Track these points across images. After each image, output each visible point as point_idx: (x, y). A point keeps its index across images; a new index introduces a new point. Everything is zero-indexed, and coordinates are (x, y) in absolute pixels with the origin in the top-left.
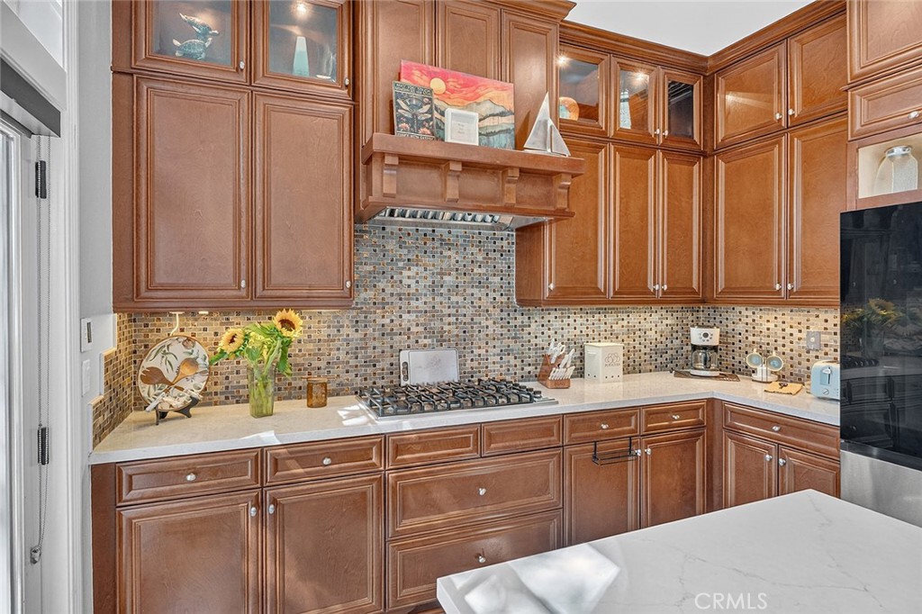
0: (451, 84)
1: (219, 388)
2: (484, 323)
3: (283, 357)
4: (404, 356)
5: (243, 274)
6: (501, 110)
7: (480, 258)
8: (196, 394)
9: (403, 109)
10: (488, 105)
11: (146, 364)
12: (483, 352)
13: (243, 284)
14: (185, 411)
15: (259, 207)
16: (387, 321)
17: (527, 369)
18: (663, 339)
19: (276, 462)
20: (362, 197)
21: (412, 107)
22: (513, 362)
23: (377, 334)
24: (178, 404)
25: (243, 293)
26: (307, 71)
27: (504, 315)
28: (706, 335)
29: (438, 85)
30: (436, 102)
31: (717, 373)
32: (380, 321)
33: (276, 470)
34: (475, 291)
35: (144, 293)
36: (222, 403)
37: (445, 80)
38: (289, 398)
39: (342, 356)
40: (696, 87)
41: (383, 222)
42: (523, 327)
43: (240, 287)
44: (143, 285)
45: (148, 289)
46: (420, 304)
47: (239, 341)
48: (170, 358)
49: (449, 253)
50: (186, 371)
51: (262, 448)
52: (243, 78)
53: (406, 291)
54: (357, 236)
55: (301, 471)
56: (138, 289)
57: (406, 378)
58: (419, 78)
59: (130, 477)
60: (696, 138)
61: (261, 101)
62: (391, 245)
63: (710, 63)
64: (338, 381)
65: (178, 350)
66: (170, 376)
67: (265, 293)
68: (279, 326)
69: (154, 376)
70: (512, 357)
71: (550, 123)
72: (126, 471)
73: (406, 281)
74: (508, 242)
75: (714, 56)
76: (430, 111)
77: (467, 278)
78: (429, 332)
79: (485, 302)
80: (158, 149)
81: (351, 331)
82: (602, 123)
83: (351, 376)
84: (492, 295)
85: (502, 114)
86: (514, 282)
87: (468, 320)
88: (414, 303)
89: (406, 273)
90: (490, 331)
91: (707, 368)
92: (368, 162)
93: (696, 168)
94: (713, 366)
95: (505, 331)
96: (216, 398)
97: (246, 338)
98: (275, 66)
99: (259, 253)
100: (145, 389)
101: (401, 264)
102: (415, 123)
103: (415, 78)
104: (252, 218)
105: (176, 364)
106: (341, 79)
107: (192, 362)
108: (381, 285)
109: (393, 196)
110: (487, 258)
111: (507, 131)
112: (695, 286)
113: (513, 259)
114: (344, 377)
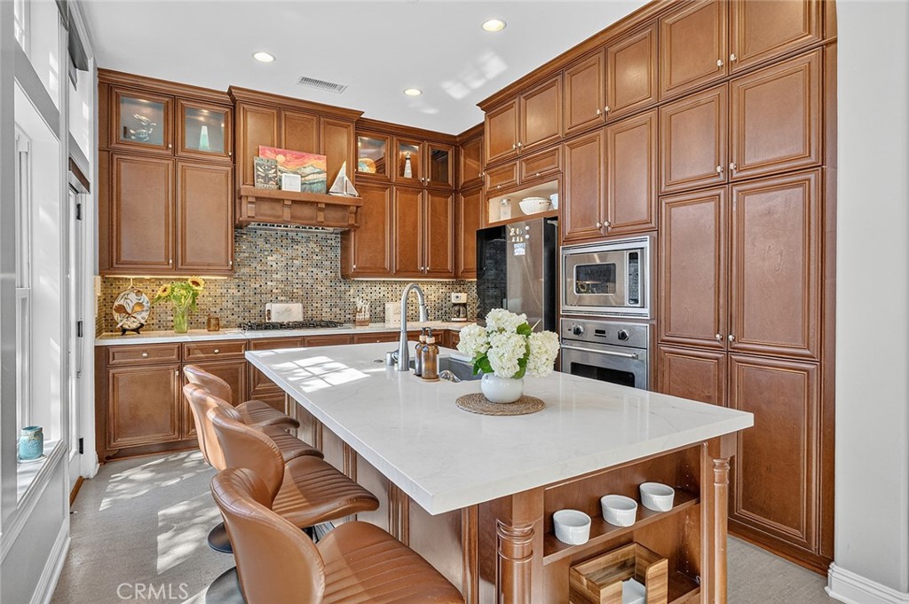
0: (288, 158)
1: (154, 321)
2: (320, 289)
3: (194, 302)
4: (268, 306)
5: (170, 257)
6: (319, 170)
7: (317, 250)
8: (143, 321)
9: (260, 172)
10: (311, 168)
11: (116, 304)
12: (319, 305)
13: (171, 261)
14: (137, 330)
15: (179, 221)
16: (258, 286)
17: (348, 316)
18: (440, 301)
19: (189, 350)
20: (238, 216)
21: (265, 170)
22: (338, 312)
23: (252, 293)
24: (134, 326)
25: (171, 267)
26: (208, 145)
27: (333, 284)
28: (457, 297)
29: (280, 158)
30: (279, 167)
31: (465, 319)
32: (253, 286)
33: (189, 354)
34: (314, 270)
35: (115, 265)
36: (156, 330)
37: (285, 156)
38: (197, 328)
39: (230, 305)
40: (450, 153)
41: (255, 229)
42: (345, 292)
43: (168, 264)
44: (115, 261)
45: (117, 263)
46: (279, 276)
47: (169, 291)
48: (128, 301)
49: (297, 247)
50: (137, 308)
51: (182, 343)
52: (169, 152)
53: (269, 268)
54: (236, 239)
55: (202, 355)
56: (112, 263)
57: (269, 319)
58: (270, 154)
59: (113, 353)
60: (450, 182)
61: (180, 164)
62: (261, 242)
63: (458, 139)
64: (227, 319)
65: (133, 296)
66: (129, 311)
67: (184, 267)
68: (191, 284)
69: (121, 309)
70: (338, 309)
71: (346, 178)
72: (111, 350)
73: (269, 263)
74: (336, 242)
75: (459, 136)
76: (276, 172)
77: (310, 263)
78: (284, 293)
79: (320, 276)
80: (123, 191)
81: (235, 291)
82: (388, 174)
83: (235, 317)
84: (325, 272)
85: (319, 173)
86: (339, 265)
87: (309, 286)
88: (274, 276)
89: (269, 258)
90: (323, 294)
91: (458, 317)
92: (240, 198)
93: (450, 200)
94: (461, 315)
95: (333, 294)
96: (153, 327)
97: (173, 290)
98: (188, 145)
99: (180, 246)
100: (116, 315)
101: (266, 253)
102: (267, 179)
103: (268, 155)
104: (175, 227)
105: (131, 305)
106: (226, 152)
107: (140, 304)
108: (254, 265)
109: (253, 217)
110: (322, 250)
111: (322, 181)
112: (449, 267)
113: (339, 251)
114: (231, 317)
